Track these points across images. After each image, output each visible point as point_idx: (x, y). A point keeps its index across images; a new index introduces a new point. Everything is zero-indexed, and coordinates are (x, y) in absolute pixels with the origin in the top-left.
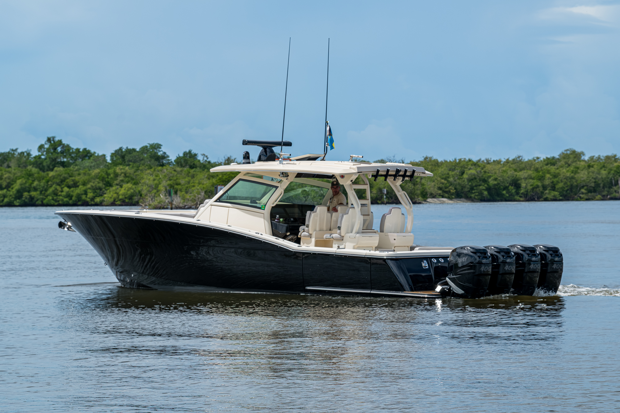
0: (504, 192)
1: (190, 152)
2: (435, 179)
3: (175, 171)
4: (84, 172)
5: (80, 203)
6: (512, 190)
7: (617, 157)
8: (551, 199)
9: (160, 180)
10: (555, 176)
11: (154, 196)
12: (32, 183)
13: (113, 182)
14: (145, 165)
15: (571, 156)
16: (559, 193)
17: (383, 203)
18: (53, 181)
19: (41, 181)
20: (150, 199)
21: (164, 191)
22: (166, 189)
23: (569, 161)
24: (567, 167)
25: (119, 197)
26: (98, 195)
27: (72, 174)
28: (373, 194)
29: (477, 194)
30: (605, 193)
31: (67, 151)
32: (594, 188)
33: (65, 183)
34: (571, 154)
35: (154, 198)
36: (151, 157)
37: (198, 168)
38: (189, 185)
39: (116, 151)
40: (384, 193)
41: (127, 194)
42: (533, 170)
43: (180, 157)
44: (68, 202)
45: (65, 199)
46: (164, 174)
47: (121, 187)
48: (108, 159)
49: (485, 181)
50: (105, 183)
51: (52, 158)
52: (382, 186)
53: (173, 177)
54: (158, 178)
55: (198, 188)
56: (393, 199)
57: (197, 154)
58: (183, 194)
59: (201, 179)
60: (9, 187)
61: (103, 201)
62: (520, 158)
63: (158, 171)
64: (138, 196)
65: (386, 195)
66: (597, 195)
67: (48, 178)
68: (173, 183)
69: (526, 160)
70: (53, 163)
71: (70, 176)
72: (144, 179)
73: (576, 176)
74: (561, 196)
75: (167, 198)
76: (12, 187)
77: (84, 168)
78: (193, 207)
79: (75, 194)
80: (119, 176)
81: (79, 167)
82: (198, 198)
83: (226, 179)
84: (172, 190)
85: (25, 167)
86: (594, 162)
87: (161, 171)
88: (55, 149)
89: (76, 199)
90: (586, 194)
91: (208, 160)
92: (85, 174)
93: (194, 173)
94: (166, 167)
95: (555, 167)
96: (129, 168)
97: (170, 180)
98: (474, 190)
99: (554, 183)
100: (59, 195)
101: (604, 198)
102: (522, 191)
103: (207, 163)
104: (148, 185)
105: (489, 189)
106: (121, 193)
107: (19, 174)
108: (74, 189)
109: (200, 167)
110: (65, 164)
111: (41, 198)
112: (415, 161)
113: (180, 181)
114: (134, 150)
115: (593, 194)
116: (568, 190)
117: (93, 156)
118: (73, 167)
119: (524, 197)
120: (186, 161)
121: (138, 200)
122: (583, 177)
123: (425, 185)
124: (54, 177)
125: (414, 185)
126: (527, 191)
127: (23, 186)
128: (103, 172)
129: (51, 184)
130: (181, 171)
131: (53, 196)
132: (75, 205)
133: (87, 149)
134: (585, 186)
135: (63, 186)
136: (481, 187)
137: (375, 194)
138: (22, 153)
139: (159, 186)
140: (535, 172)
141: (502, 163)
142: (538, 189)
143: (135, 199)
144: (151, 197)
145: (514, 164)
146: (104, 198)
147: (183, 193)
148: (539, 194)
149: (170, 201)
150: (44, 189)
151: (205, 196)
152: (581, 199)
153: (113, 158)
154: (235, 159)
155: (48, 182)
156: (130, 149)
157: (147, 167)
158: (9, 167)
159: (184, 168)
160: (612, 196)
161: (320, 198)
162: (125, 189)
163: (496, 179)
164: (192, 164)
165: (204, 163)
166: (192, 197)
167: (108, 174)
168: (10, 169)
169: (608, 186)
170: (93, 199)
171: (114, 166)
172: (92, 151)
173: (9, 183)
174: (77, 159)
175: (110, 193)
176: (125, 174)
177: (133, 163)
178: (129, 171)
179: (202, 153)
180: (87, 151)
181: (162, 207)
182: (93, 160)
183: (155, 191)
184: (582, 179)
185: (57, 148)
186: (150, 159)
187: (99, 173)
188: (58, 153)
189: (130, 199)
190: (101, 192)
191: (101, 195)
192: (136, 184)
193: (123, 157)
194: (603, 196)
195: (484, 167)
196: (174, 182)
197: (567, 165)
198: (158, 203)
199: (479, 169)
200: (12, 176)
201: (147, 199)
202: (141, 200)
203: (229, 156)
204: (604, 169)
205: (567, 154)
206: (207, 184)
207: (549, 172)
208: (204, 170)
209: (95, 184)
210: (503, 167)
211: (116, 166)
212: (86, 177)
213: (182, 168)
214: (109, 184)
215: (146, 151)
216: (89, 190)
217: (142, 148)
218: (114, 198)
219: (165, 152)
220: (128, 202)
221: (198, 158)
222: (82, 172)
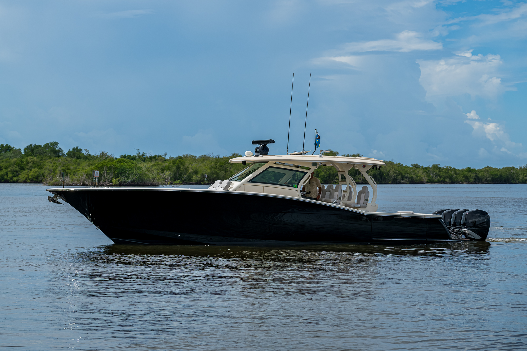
1: (77, 148)
2: (239, 168)
3: (67, 160)
4: (6, 160)
5: (3, 181)
9: (57, 166)
11: (52, 177)
13: (26, 167)
14: (47, 156)
16: (321, 179)
17: (204, 184)
20: (50, 179)
21: (59, 174)
22: (60, 173)
25: (29, 177)
26: (15, 176)
28: (198, 177)
34: (330, 153)
35: (52, 178)
36: (51, 151)
37: (82, 159)
38: (76, 170)
39: (28, 147)
40: (205, 177)
41: (34, 175)
43: (70, 151)
46: (59, 162)
47: (31, 170)
48: (23, 152)
50: (20, 167)
52: (204, 173)
53: (65, 164)
54: (55, 165)
55: (82, 172)
57: (82, 149)
59: (84, 166)
61: (19, 180)
63: (56, 160)
64: (42, 176)
65: (206, 178)
68: (65, 168)
72: (46, 165)
74: (322, 181)
75: (61, 178)
78: (78, 184)
80: (29, 163)
81: (3, 157)
82: (82, 179)
83: (100, 166)
84: (64, 173)
87: (58, 160)
91: (89, 154)
92: (7, 161)
93: (80, 162)
94: (61, 158)
96: (36, 158)
97: (63, 166)
99: (318, 172)
103: (88, 155)
104: (48, 170)
106: (30, 174)
109: (84, 158)
112: (226, 156)
113: (70, 167)
114: (40, 146)
116: (327, 177)
117: (12, 150)
120: (74, 154)
121: (42, 179)
123: (233, 172)
125: (226, 172)
128: (19, 160)
130: (71, 161)
133: (9, 145)
136: (270, 174)
137: (200, 177)
139: (56, 170)
143: (40, 178)
144: (50, 178)
146: (19, 177)
147: (72, 175)
149: (63, 180)
151: (86, 177)
153: (26, 151)
154: (107, 153)
156: (37, 145)
157: (48, 158)
159: (73, 159)
161: (163, 180)
162: (33, 172)
164: (78, 156)
165: (87, 155)
166: (78, 178)
167: (22, 162)
169: (354, 175)
170: (11, 178)
171: (26, 156)
172: (12, 146)
175: (23, 175)
176: (34, 162)
177: (39, 155)
178: (36, 160)
179: (85, 149)
180: (8, 146)
181: (58, 184)
182: (12, 152)
183: (53, 173)
187: (16, 161)
189: (36, 179)
190: (18, 173)
191: (17, 176)
192: (41, 168)
193: (32, 151)
196: (66, 168)
198: (55, 181)
201: (48, 179)
202: (44, 180)
203: (103, 151)
205: (327, 153)
206: (88, 170)
208: (86, 160)
209: (13, 168)
211: (27, 157)
212: (7, 163)
213: (71, 159)
214: (22, 169)
215: (48, 147)
216: (9, 172)
217: (45, 145)
218: (26, 178)
219: (61, 147)
220: (35, 181)
221: (83, 152)
222: (5, 160)
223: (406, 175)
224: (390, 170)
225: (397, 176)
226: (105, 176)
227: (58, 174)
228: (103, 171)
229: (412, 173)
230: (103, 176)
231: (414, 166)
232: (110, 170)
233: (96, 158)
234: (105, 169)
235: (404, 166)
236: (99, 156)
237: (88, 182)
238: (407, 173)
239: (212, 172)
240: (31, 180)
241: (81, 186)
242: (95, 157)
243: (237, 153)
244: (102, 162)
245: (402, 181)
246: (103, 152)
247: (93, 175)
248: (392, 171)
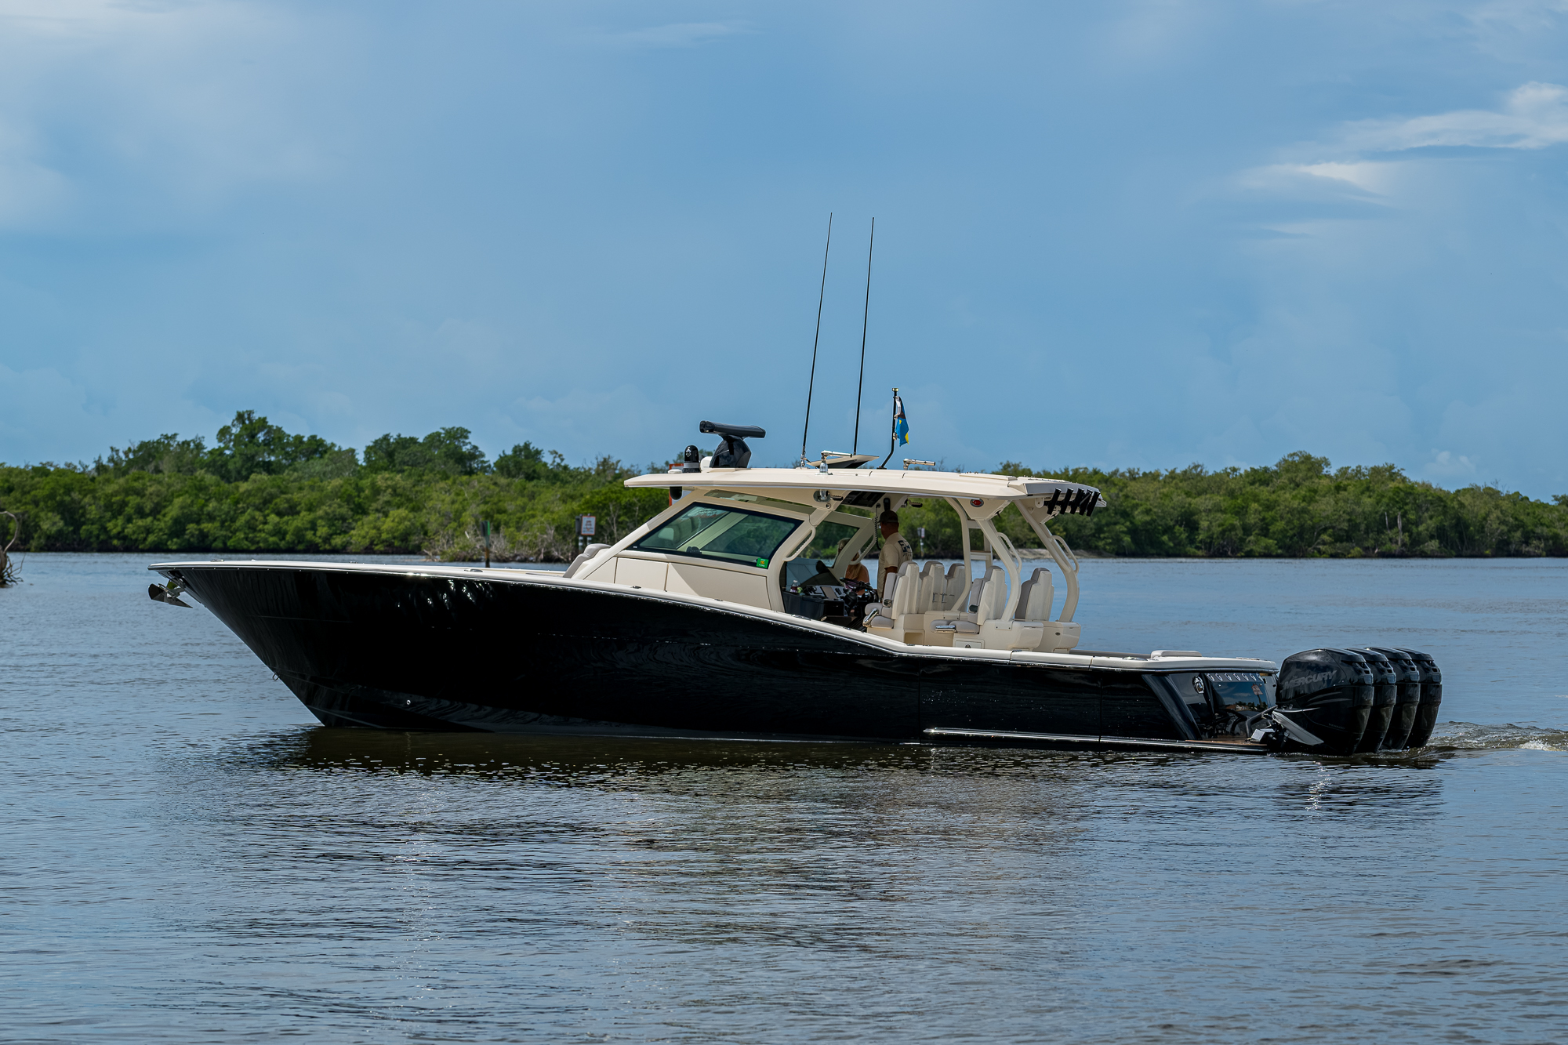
0: (1165, 538)
1: (527, 446)
3: (495, 484)
4: (310, 483)
5: (300, 547)
6: (1181, 534)
7: (1395, 470)
8: (1259, 553)
9: (466, 502)
10: (1269, 507)
11: (453, 535)
12: (204, 505)
13: (370, 506)
14: (435, 472)
15: (1302, 467)
16: (1275, 542)
18: (248, 501)
19: (224, 501)
20: (444, 541)
21: (473, 526)
22: (477, 522)
23: (1296, 477)
24: (1294, 489)
25: (380, 536)
26: (338, 532)
27: (286, 487)
29: (1110, 541)
30: (1370, 543)
31: (276, 440)
32: (1346, 531)
33: (271, 506)
34: (1302, 462)
35: (453, 540)
36: (447, 455)
37: (543, 480)
38: (523, 514)
39: (376, 442)
42: (1225, 495)
43: (506, 456)
44: (278, 544)
45: (272, 539)
46: (473, 490)
47: (386, 515)
48: (361, 458)
49: (1126, 515)
50: (352, 506)
51: (246, 455)
52: (916, 522)
53: (491, 497)
54: (460, 498)
55: (542, 519)
56: (940, 548)
57: (541, 451)
58: (512, 532)
59: (548, 502)
60: (159, 513)
61: (349, 543)
62: (1199, 470)
63: (462, 485)
64: (420, 534)
65: (923, 540)
66: (1353, 548)
67: (237, 495)
68: (492, 509)
69: (1211, 473)
70: (249, 464)
71: (283, 493)
72: (432, 499)
73: (1311, 508)
74: (1280, 548)
75: (478, 541)
76: (163, 512)
77: (311, 476)
78: (531, 558)
79: (291, 528)
80: (382, 493)
81: (300, 474)
82: (543, 541)
83: (599, 502)
84: (488, 523)
85: (192, 471)
86: (1348, 479)
87: (468, 484)
88: (253, 436)
89: (294, 538)
90: (1330, 544)
91: (563, 464)
92: (312, 488)
93: (535, 489)
94: (478, 477)
95: (1269, 488)
96: (402, 477)
97: (486, 503)
98: (1104, 532)
99: (1267, 521)
100: (260, 531)
101: (1367, 554)
102: (1201, 537)
103: (560, 469)
104: (439, 513)
105: (1133, 532)
106: (384, 527)
107: (179, 486)
108: (290, 517)
109: (547, 478)
110: (273, 467)
111: (222, 535)
113: (506, 505)
114: (413, 440)
115: (1345, 544)
116: (1295, 535)
117: (329, 452)
118: (288, 474)
119: (1205, 549)
120: (518, 465)
121: (421, 543)
122: (1324, 511)
124: (249, 493)
126: (1211, 537)
127: (185, 511)
128: (350, 484)
129: (243, 507)
130: (509, 485)
131: (247, 531)
132: (291, 550)
133: (318, 438)
134: (1330, 528)
135: (267, 512)
136: (1118, 527)
138: (186, 443)
139: (464, 514)
140: (1228, 498)
141: (1161, 478)
142: (1233, 533)
143: (414, 540)
144: (447, 537)
145: (1185, 480)
146: (351, 537)
147: (512, 529)
148: (1235, 542)
149: (485, 546)
150: (229, 518)
151: (557, 536)
152: (1321, 554)
153: (371, 457)
154: (618, 462)
155: (237, 502)
156: (405, 438)
157: (438, 476)
158: (158, 471)
159: (514, 479)
160: (1384, 549)
162: (393, 521)
163: (1148, 512)
164: (530, 471)
165: (555, 470)
166: (530, 538)
167: (360, 490)
168: (160, 475)
169: (1375, 529)
170: (327, 539)
171: (372, 472)
172: (328, 442)
173: (158, 504)
174: (296, 457)
175: (362, 528)
176: (395, 491)
177: (410, 467)
178: (402, 483)
179: (551, 450)
180: (316, 441)
181: (468, 557)
182: (329, 459)
183: (454, 525)
184: (1324, 514)
185: (256, 434)
186: (445, 459)
187: (342, 486)
188: (259, 445)
189: (402, 541)
190: (346, 525)
191: (345, 532)
193: (390, 455)
194: (1366, 549)
195: (1125, 486)
196: (494, 507)
197: (1292, 486)
198: (461, 548)
199: (1114, 491)
200: (163, 490)
201: (438, 541)
202: (426, 543)
203: (607, 457)
204: (1368, 493)
205: (1293, 462)
206: (561, 513)
207: (1256, 499)
208: (554, 483)
209: (332, 509)
210: (1164, 487)
211: (376, 473)
212: (314, 494)
213: (509, 480)
214: (361, 510)
215: (438, 443)
216: (320, 521)
217: (430, 436)
218: (370, 538)
219: (476, 445)
220: (400, 547)
221: (544, 460)
222: (306, 483)
223: (1538, 530)
224: (1487, 515)
225: (1509, 531)
226: (613, 531)
227: (470, 526)
228: (608, 518)
229: (1557, 524)
230: (606, 530)
231: (1563, 503)
232: (629, 515)
233: (583, 477)
234: (614, 512)
235: (1532, 503)
236: (593, 473)
237: (562, 550)
238: (1542, 524)
239: (941, 520)
240: (387, 546)
241: (539, 565)
242: (581, 473)
243: (1017, 462)
244: (604, 490)
245: (1525, 549)
246: (605, 459)
247: (577, 530)
248: (1493, 517)
